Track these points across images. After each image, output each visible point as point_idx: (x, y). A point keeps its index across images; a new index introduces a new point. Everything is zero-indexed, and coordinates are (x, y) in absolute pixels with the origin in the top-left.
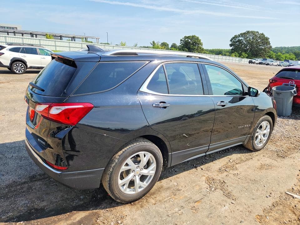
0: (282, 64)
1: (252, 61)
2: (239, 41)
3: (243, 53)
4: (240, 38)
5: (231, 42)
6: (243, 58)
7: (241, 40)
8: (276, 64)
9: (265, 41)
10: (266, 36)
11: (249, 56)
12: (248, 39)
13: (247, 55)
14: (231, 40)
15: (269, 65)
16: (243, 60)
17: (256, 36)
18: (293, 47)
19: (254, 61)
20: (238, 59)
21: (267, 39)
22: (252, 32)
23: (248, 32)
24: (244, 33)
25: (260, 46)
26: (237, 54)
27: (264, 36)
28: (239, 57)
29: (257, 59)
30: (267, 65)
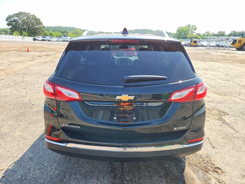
0: (59, 40)
1: (35, 38)
2: (15, 21)
3: (24, 32)
4: (16, 18)
5: (7, 22)
6: (25, 36)
7: (17, 20)
8: (54, 40)
9: (38, 21)
10: (37, 18)
11: (29, 34)
12: (23, 19)
13: (27, 34)
14: (7, 20)
15: (50, 41)
16: (25, 38)
17: (28, 16)
18: (56, 27)
19: (37, 38)
20: (20, 37)
21: (39, 20)
22: (25, 13)
23: (21, 13)
24: (18, 14)
25: (35, 25)
26: (18, 32)
27: (36, 17)
28: (21, 35)
29: (39, 37)
30: (49, 41)
